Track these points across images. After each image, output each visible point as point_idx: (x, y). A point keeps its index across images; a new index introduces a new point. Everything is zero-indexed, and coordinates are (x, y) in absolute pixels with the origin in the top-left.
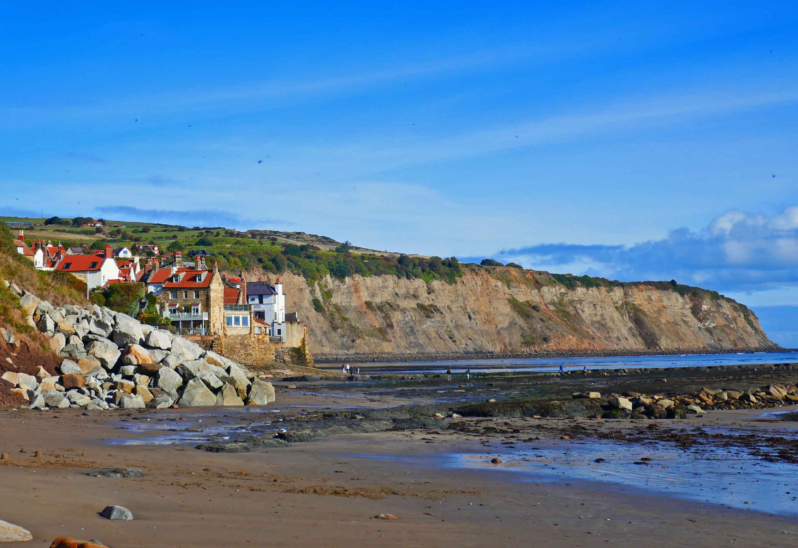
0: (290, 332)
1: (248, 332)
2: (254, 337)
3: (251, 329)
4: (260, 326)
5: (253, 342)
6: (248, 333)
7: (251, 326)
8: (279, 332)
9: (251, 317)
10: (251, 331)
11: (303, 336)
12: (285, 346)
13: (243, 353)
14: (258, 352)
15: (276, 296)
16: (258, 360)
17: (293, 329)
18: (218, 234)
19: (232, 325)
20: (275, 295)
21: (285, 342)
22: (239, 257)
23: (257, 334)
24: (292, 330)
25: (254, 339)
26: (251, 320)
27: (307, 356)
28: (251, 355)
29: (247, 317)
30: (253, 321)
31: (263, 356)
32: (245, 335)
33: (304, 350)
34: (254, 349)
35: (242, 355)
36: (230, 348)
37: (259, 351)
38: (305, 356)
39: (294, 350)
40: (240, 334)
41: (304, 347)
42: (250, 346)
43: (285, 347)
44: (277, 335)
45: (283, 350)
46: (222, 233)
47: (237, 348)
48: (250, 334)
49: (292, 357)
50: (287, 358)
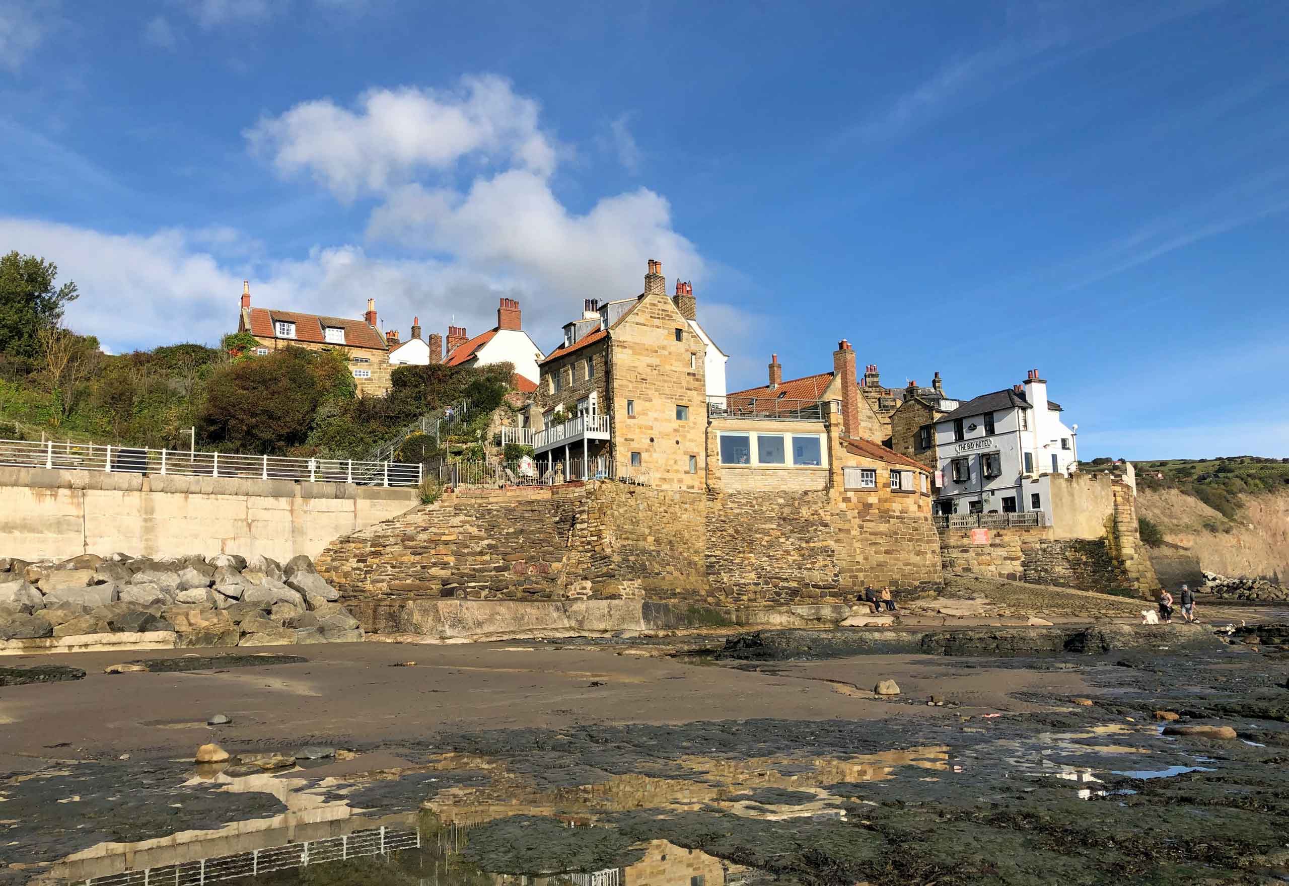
0: (1066, 499)
1: (821, 485)
2: (846, 500)
3: (831, 472)
4: (871, 467)
5: (842, 514)
6: (820, 487)
7: (831, 464)
8: (1036, 498)
9: (830, 439)
10: (831, 480)
11: (1110, 510)
12: (1051, 536)
13: (790, 548)
14: (857, 545)
15: (1029, 411)
16: (861, 570)
17: (1076, 493)
18: (1242, 462)
19: (748, 461)
20: (1024, 409)
21: (1050, 527)
22: (1260, 479)
23: (856, 491)
24: (1072, 495)
25: (843, 506)
26: (830, 448)
27: (1128, 563)
28: (829, 552)
29: (816, 441)
30: (839, 451)
31: (881, 558)
32: (806, 493)
33: (1118, 547)
34: (841, 536)
35: (788, 552)
36: (731, 531)
37: (862, 541)
38: (1122, 562)
39: (1080, 545)
40: (784, 488)
41: (1117, 538)
42: (826, 525)
43: (1052, 538)
44: (1032, 509)
45: (1044, 546)
46: (1247, 461)
47: (766, 533)
48: (827, 489)
49: (1075, 565)
50: (1061, 569)
